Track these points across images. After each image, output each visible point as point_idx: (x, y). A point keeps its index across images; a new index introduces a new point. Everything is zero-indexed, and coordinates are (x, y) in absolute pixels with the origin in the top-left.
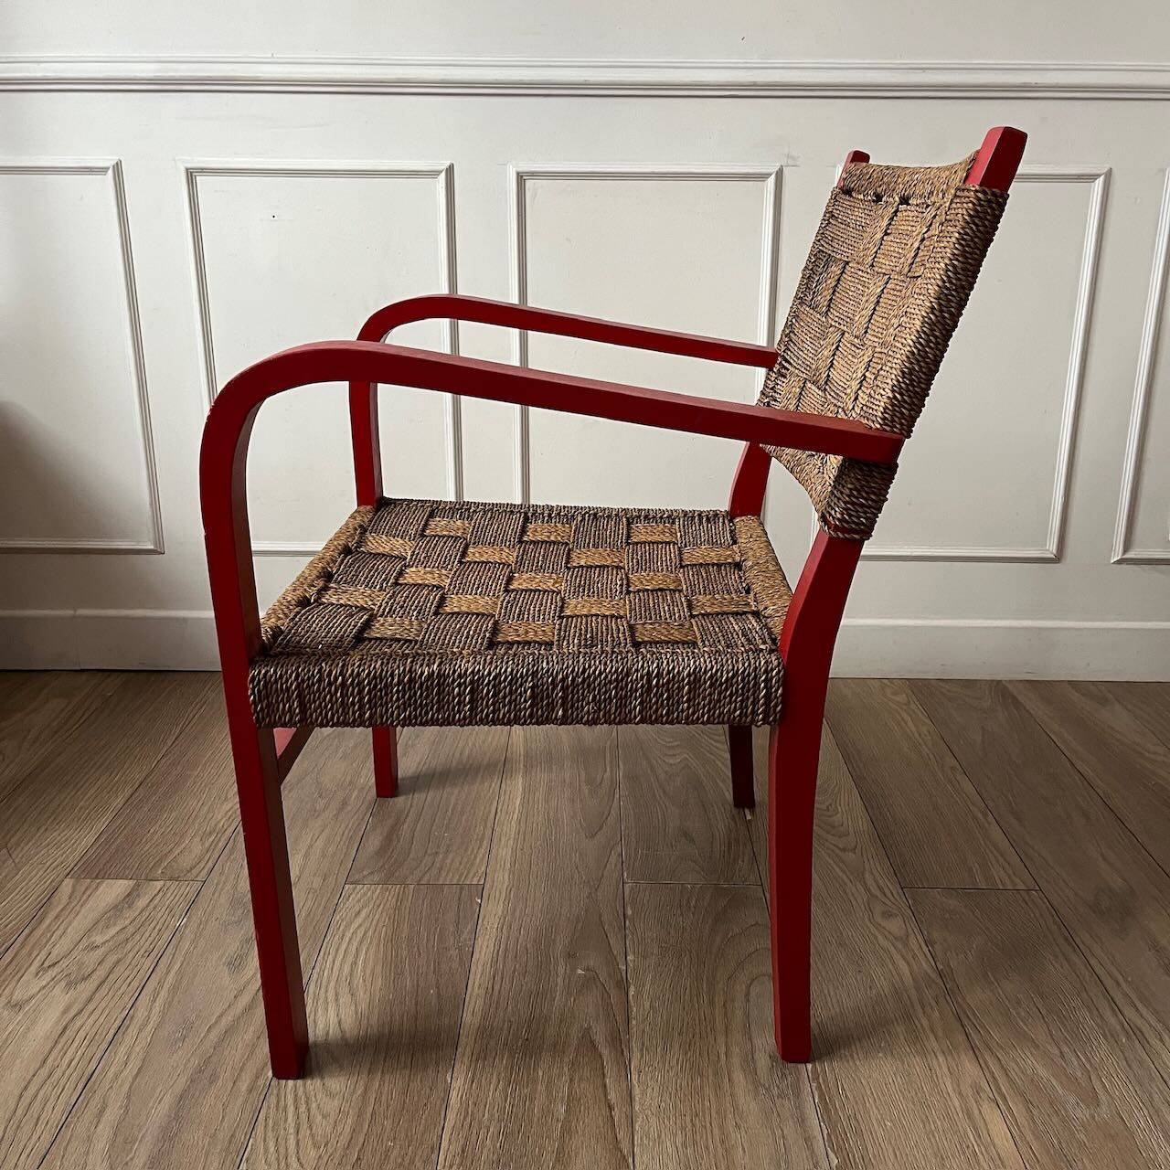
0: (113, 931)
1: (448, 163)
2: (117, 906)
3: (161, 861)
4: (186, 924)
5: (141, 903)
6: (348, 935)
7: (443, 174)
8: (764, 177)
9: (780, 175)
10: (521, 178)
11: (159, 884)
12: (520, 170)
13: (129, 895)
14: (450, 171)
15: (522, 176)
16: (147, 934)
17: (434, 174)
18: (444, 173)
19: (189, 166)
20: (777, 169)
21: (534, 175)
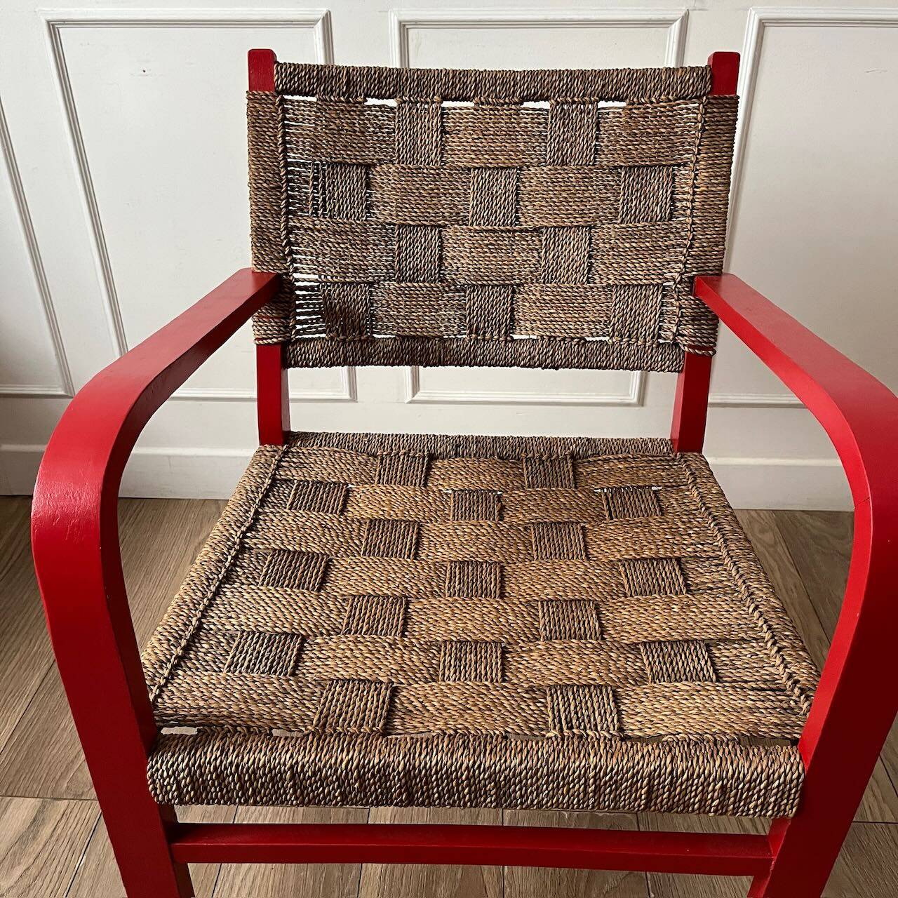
0: (18, 871)
1: (324, 11)
2: (22, 836)
3: (67, 769)
4: (85, 864)
5: (46, 831)
6: (238, 882)
7: (320, 24)
8: (667, 23)
9: (685, 21)
10: (403, 28)
11: (63, 805)
12: (403, 18)
13: (34, 820)
14: (327, 19)
15: (404, 25)
16: (48, 879)
17: (310, 23)
18: (320, 22)
19: (50, 18)
20: (683, 13)
21: (417, 23)
